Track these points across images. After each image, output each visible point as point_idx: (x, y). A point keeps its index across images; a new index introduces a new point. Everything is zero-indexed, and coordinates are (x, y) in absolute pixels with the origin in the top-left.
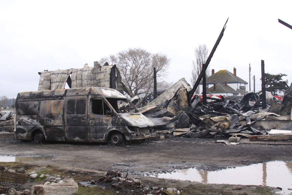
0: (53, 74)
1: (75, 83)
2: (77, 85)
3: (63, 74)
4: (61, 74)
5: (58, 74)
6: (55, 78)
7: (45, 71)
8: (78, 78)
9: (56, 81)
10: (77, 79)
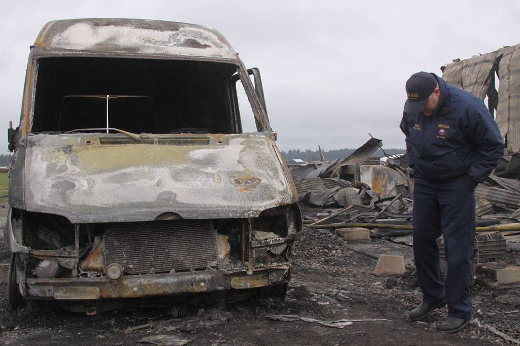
0: (466, 66)
1: (506, 83)
2: (509, 87)
3: (484, 64)
4: (480, 63)
5: (476, 64)
6: (468, 76)
7: (454, 61)
8: (512, 69)
9: (469, 84)
10: (509, 71)
